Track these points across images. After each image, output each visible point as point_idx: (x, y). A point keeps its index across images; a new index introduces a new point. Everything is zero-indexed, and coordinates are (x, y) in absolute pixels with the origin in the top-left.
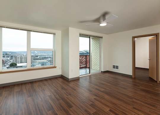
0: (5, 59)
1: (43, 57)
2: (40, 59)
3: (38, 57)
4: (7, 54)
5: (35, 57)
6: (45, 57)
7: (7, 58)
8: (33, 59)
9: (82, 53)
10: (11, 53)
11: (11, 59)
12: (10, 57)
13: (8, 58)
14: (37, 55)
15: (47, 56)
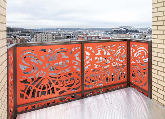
0: (26, 38)
1: (67, 35)
2: (64, 39)
3: (61, 35)
4: (28, 32)
5: (58, 35)
6: (69, 35)
7: (27, 36)
8: (54, 38)
9: (118, 30)
10: (32, 31)
11: (32, 38)
12: (31, 35)
13: (29, 37)
14: (60, 33)
15: (71, 35)
